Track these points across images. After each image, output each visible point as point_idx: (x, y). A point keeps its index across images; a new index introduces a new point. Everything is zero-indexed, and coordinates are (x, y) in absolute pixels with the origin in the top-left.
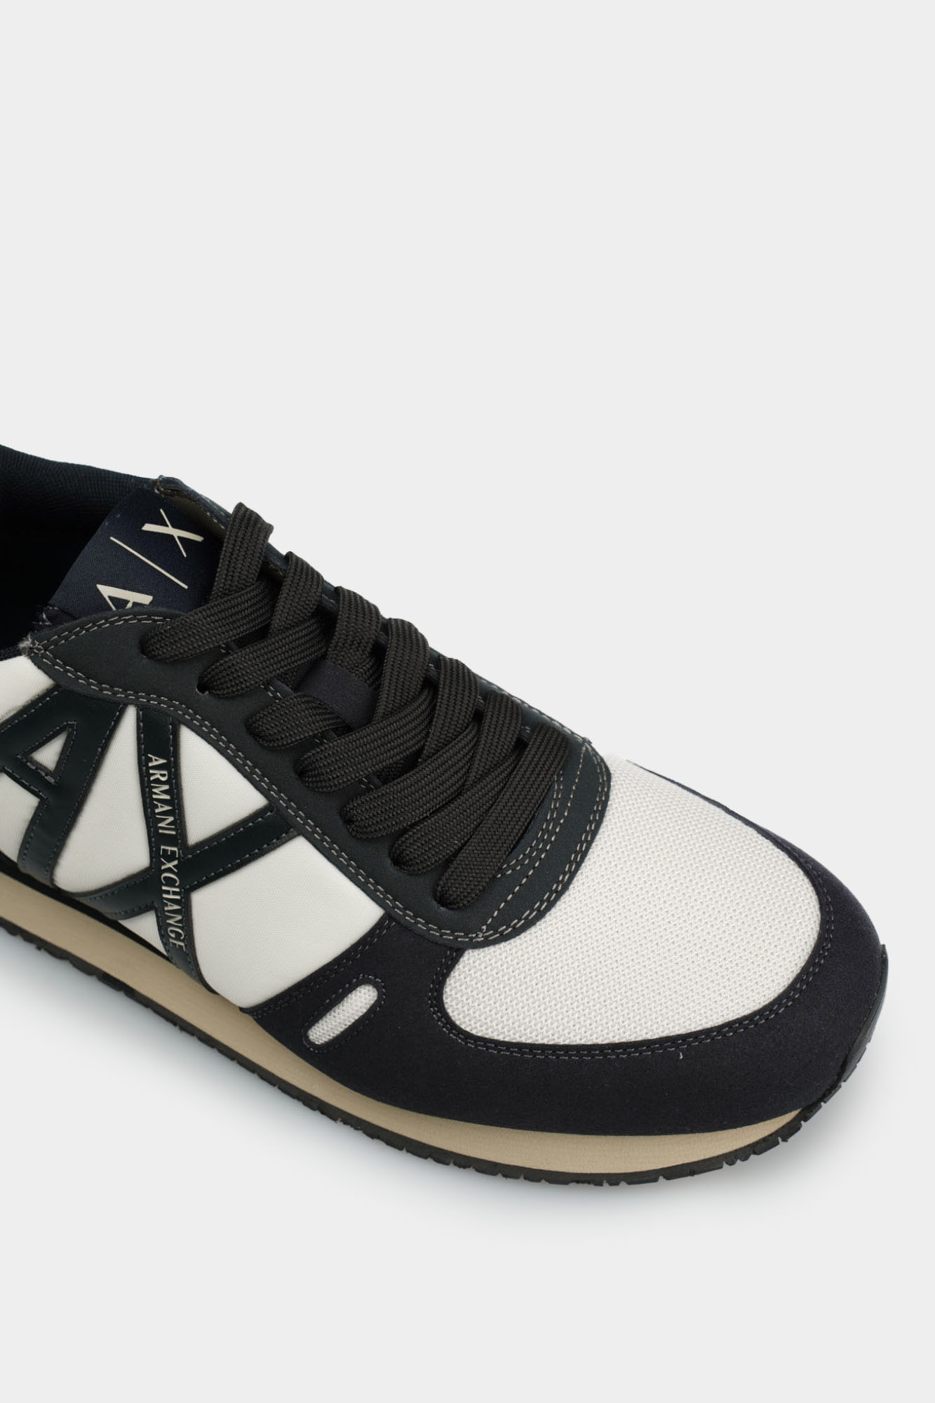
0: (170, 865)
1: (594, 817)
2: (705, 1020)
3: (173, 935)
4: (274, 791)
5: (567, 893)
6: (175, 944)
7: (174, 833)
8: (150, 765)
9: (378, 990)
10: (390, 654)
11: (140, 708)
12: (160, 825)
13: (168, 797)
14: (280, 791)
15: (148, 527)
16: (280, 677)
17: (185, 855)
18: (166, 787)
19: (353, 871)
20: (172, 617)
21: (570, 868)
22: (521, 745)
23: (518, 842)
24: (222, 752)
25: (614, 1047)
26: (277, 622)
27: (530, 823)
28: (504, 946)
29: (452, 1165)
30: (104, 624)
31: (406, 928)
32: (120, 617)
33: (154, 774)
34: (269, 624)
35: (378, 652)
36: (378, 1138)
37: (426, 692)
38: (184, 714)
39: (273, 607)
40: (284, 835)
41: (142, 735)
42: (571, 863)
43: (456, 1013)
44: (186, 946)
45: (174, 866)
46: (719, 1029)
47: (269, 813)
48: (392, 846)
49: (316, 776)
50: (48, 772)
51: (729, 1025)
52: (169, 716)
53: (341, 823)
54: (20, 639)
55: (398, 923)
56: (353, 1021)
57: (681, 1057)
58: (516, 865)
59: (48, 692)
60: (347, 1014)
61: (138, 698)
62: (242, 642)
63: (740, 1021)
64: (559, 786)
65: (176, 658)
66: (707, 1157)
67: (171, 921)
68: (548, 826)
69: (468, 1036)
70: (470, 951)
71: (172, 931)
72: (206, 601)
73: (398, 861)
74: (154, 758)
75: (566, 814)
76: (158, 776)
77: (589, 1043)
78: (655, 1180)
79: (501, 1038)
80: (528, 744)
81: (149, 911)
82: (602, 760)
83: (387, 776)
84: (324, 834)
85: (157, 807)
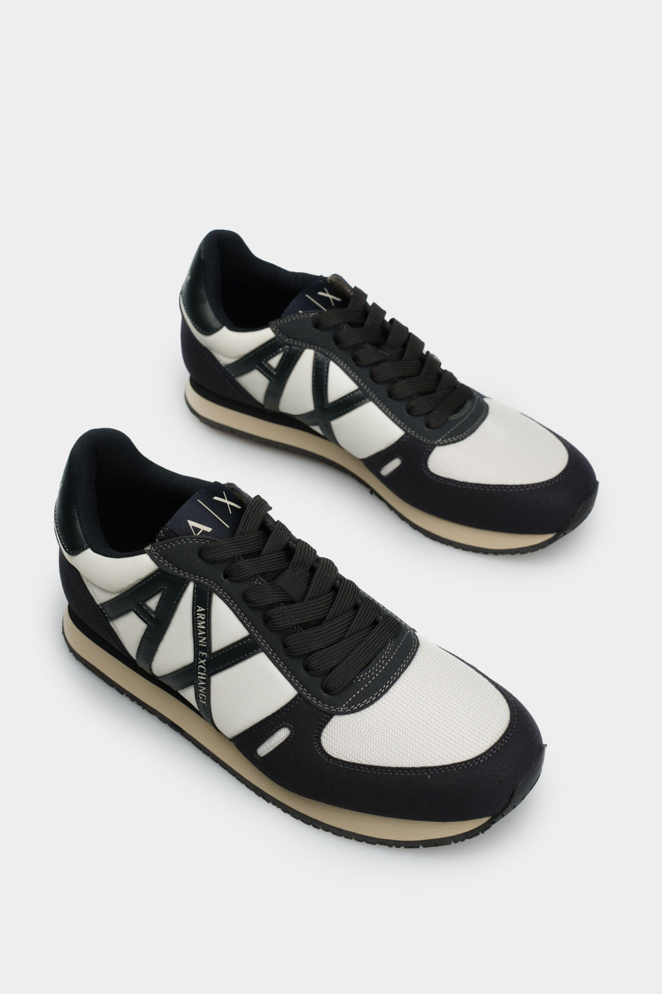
0: (202, 662)
1: (406, 661)
2: (443, 761)
3: (201, 698)
4: (252, 629)
5: (386, 694)
6: (202, 703)
7: (205, 646)
8: (198, 611)
9: (290, 730)
10: (317, 573)
11: (196, 583)
12: (200, 641)
13: (204, 627)
14: (255, 629)
15: (216, 498)
16: (261, 575)
17: (210, 657)
18: (204, 623)
19: (285, 671)
20: (214, 541)
21: (390, 682)
22: (375, 623)
23: (366, 667)
24: (231, 607)
25: (398, 769)
26: (265, 550)
27: (372, 659)
28: (353, 715)
29: (321, 829)
30: (184, 542)
31: (307, 702)
32: (191, 539)
33: (199, 616)
34: (261, 551)
35: (313, 570)
36: (288, 812)
37: (332, 593)
38: (215, 588)
39: (265, 543)
40: (255, 651)
41: (195, 596)
42: (390, 680)
43: (326, 746)
44: (206, 703)
45: (204, 662)
46: (449, 766)
47: (249, 639)
48: (304, 662)
49: (272, 622)
50: (152, 612)
51: (455, 765)
52: (208, 588)
53: (281, 647)
54: (146, 546)
55: (304, 698)
56: (277, 745)
57: (429, 777)
58: (363, 677)
59: (155, 572)
60: (275, 741)
61: (195, 578)
62: (246, 556)
63: (460, 764)
64: (391, 644)
65: (214, 560)
66: (444, 837)
67: (201, 691)
68: (382, 661)
69: (330, 757)
70: (336, 716)
71: (201, 696)
72: (233, 536)
73: (307, 669)
74: (199, 607)
75: (392, 658)
76: (201, 617)
77: (387, 766)
78: (418, 847)
79: (345, 760)
80: (378, 623)
81: (191, 685)
82: (417, 638)
83: (306, 626)
84: (274, 652)
85: (199, 632)
